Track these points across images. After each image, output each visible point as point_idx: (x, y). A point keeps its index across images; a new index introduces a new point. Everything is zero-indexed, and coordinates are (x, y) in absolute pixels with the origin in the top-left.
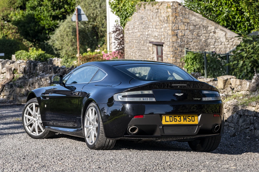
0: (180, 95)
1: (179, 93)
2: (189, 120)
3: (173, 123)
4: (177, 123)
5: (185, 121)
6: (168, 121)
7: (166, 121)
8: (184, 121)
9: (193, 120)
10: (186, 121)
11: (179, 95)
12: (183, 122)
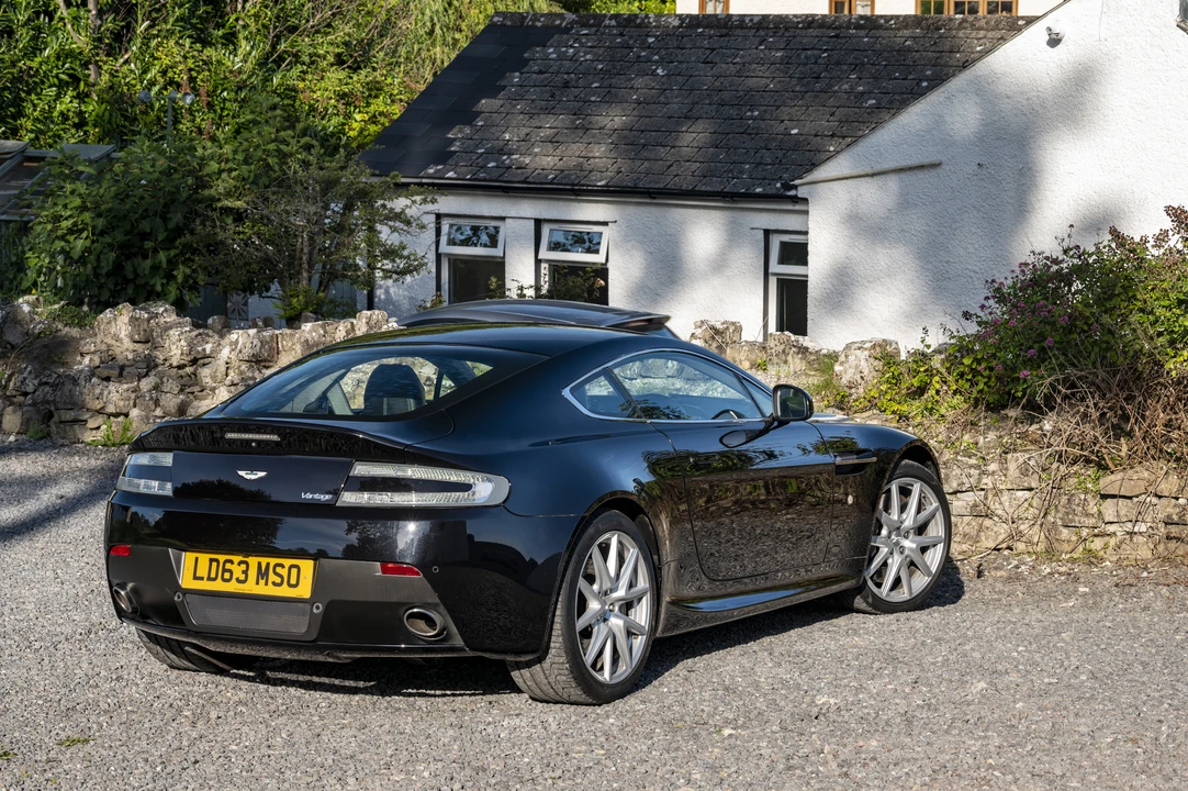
0: (253, 477)
1: (252, 469)
2: (278, 580)
4: (232, 587)
5: (262, 582)
6: (202, 579)
7: (195, 578)
8: (257, 583)
9: (293, 581)
10: (266, 584)
11: (248, 477)
12: (251, 587)
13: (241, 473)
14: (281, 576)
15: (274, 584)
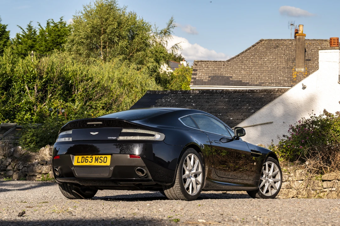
0: (95, 134)
1: (94, 132)
2: (101, 161)
3: (84, 164)
5: (96, 162)
6: (79, 162)
8: (95, 162)
9: (105, 161)
10: (98, 162)
11: (93, 134)
13: (91, 133)
14: (102, 160)
15: (100, 162)
